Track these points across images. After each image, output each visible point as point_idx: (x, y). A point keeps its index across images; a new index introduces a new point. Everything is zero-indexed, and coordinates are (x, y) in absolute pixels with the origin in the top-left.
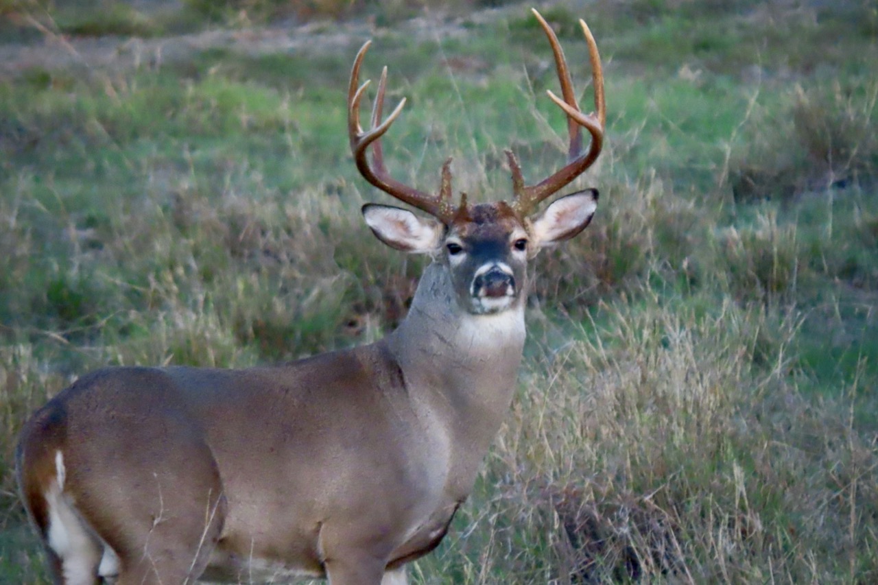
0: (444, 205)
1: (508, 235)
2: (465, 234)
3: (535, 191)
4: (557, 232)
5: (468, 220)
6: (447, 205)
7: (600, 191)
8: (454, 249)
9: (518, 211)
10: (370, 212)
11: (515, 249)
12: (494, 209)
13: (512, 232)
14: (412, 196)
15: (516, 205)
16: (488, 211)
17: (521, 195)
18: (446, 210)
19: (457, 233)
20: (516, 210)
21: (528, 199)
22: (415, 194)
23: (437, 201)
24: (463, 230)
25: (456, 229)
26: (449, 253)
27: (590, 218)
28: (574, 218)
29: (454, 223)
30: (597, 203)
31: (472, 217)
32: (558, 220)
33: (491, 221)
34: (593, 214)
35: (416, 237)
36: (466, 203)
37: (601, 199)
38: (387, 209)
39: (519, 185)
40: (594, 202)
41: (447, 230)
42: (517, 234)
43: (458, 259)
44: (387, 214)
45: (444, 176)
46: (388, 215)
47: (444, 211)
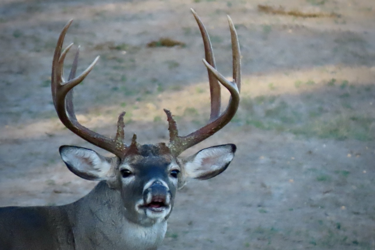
0: (119, 144)
1: (167, 164)
2: (134, 162)
3: (185, 139)
4: (200, 172)
5: (137, 153)
6: (121, 144)
7: (237, 147)
8: (125, 173)
9: (173, 151)
10: (65, 152)
11: (171, 177)
12: (156, 148)
13: (170, 163)
14: (95, 137)
15: (172, 146)
16: (152, 148)
17: (175, 141)
18: (120, 147)
19: (129, 162)
20: (172, 150)
21: (181, 144)
22: (98, 136)
23: (114, 141)
24: (133, 159)
25: (128, 159)
26: (122, 176)
27: (227, 165)
28: (214, 164)
29: (126, 155)
30: (234, 155)
31: (139, 152)
32: (203, 164)
33: (154, 155)
34: (230, 162)
35: (97, 170)
36: (135, 142)
37: (237, 152)
38: (77, 149)
39: (175, 133)
40: (232, 154)
41: (120, 161)
42: (173, 166)
43: (128, 181)
44: (77, 152)
45: (119, 124)
46: (78, 154)
47: (119, 147)
